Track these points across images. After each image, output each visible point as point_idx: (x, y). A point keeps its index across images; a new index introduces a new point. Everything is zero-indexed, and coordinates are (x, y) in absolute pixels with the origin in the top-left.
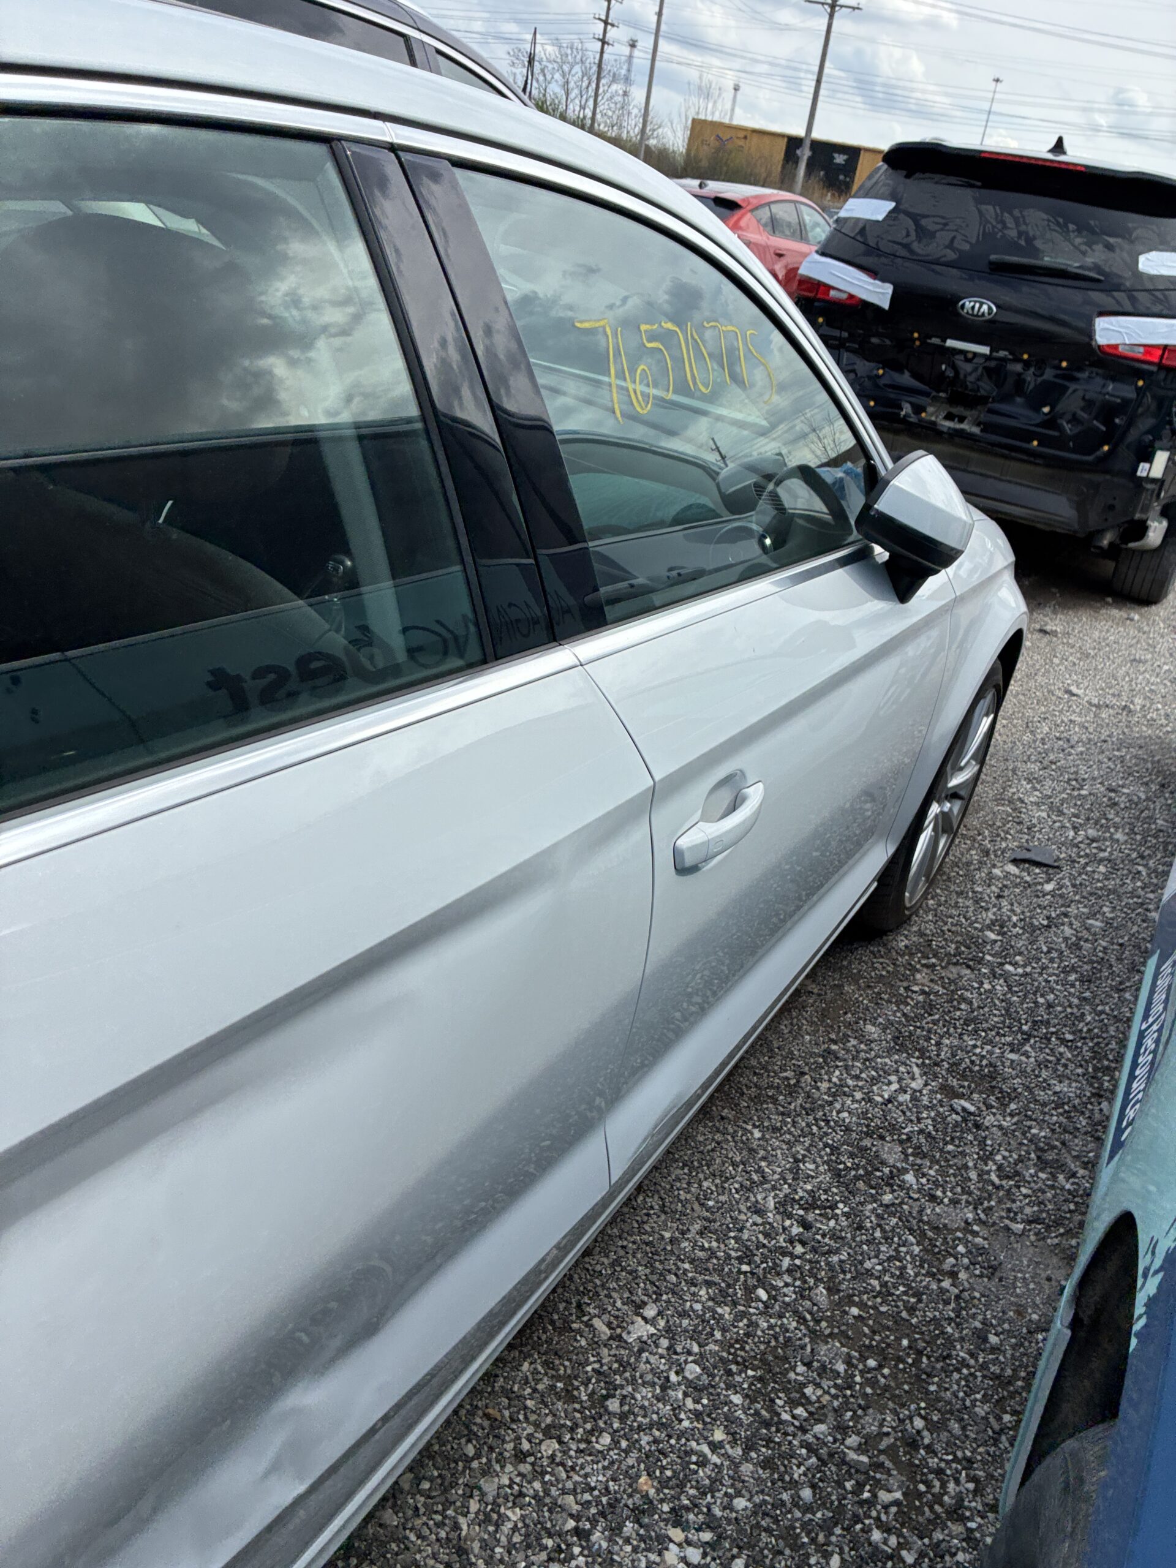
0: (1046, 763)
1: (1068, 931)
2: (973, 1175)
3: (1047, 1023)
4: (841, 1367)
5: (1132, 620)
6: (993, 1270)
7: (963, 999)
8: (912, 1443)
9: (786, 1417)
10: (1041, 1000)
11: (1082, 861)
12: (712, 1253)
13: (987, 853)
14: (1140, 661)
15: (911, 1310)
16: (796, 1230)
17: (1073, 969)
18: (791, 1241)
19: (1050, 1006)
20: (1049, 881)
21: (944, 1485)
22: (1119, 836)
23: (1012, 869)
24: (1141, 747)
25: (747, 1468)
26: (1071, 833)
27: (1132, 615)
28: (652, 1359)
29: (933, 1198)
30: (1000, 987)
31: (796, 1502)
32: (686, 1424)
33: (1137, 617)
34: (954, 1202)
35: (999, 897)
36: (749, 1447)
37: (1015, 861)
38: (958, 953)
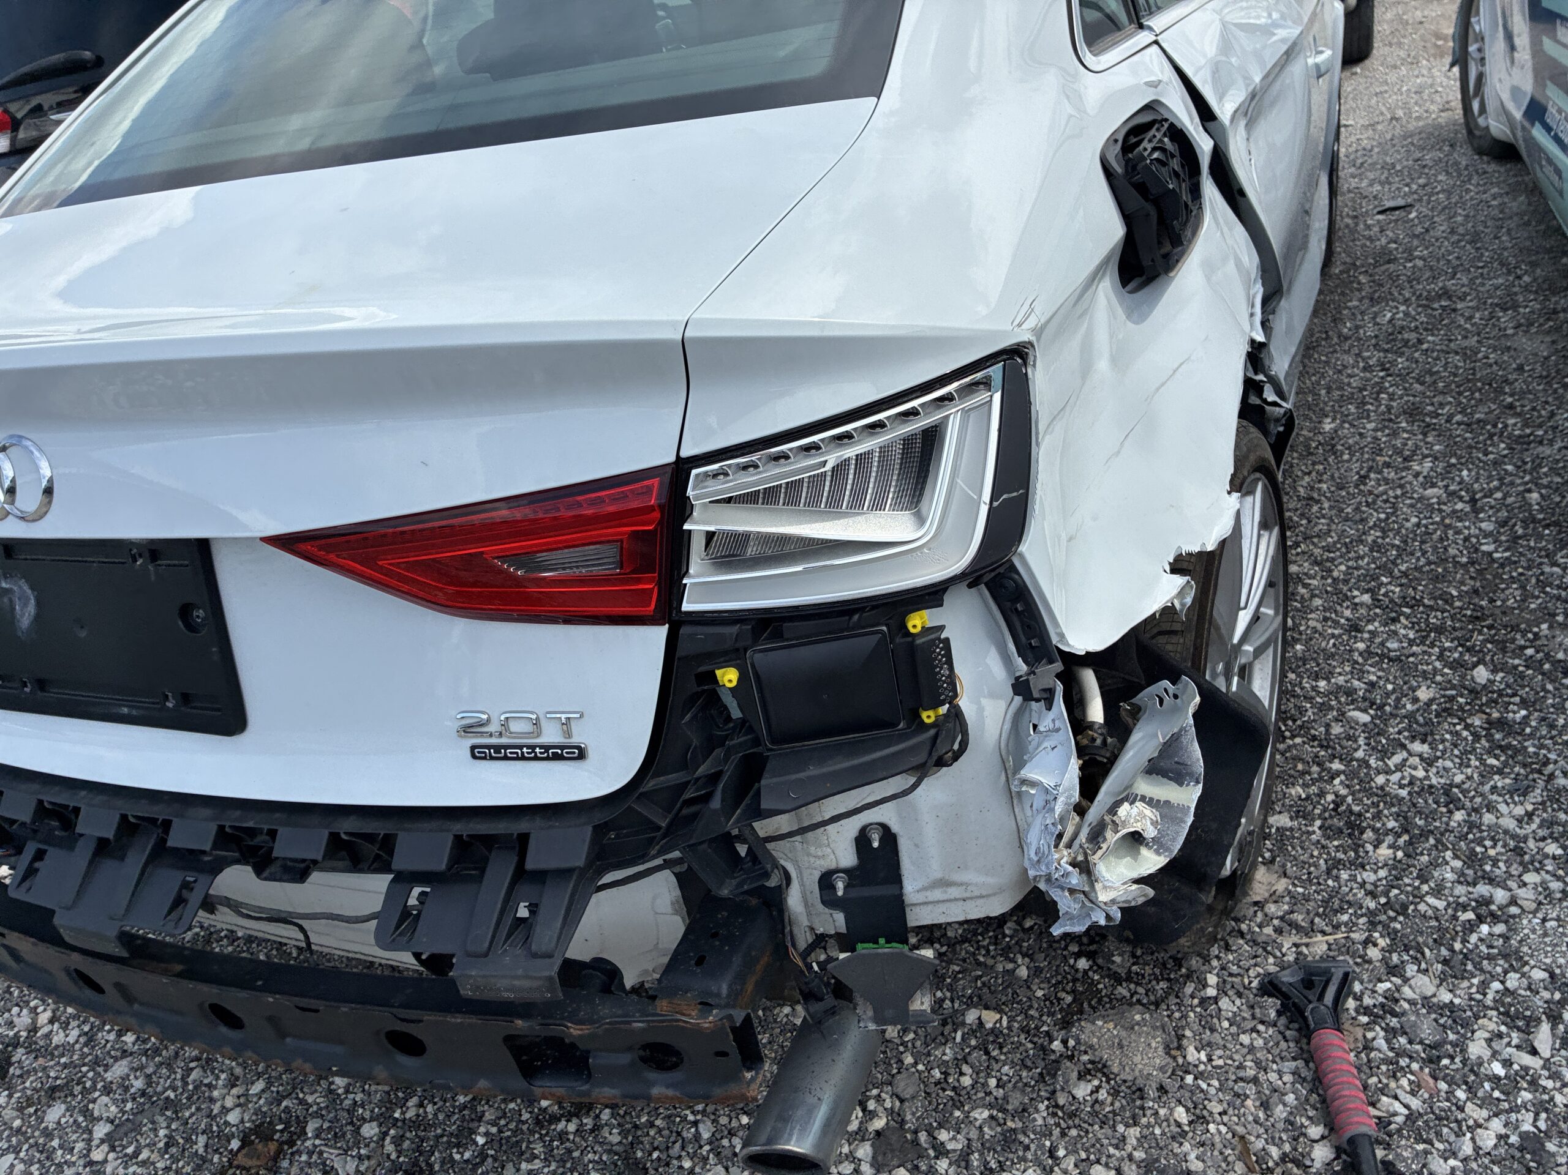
0: (1358, 165)
1: (1442, 228)
2: (1468, 326)
3: (1462, 265)
4: (1451, 400)
5: (1356, 73)
6: (1508, 349)
7: (1398, 276)
8: (1511, 406)
9: (1434, 421)
10: (1450, 258)
11: (1425, 198)
12: (1342, 396)
13: (1356, 217)
14: (1381, 92)
15: (1474, 374)
16: (1382, 374)
17: (1459, 241)
18: (1382, 378)
19: (1458, 258)
20: (1410, 213)
21: (1539, 411)
22: (1440, 178)
23: (1380, 217)
24: (1420, 133)
25: (1430, 439)
26: (1407, 189)
27: (1354, 70)
28: (1346, 431)
29: (1450, 341)
30: (1420, 263)
31: (1466, 439)
32: (1384, 439)
33: (1358, 70)
34: (1466, 337)
35: (1381, 232)
36: (1425, 435)
37: (1380, 213)
38: (1376, 262)
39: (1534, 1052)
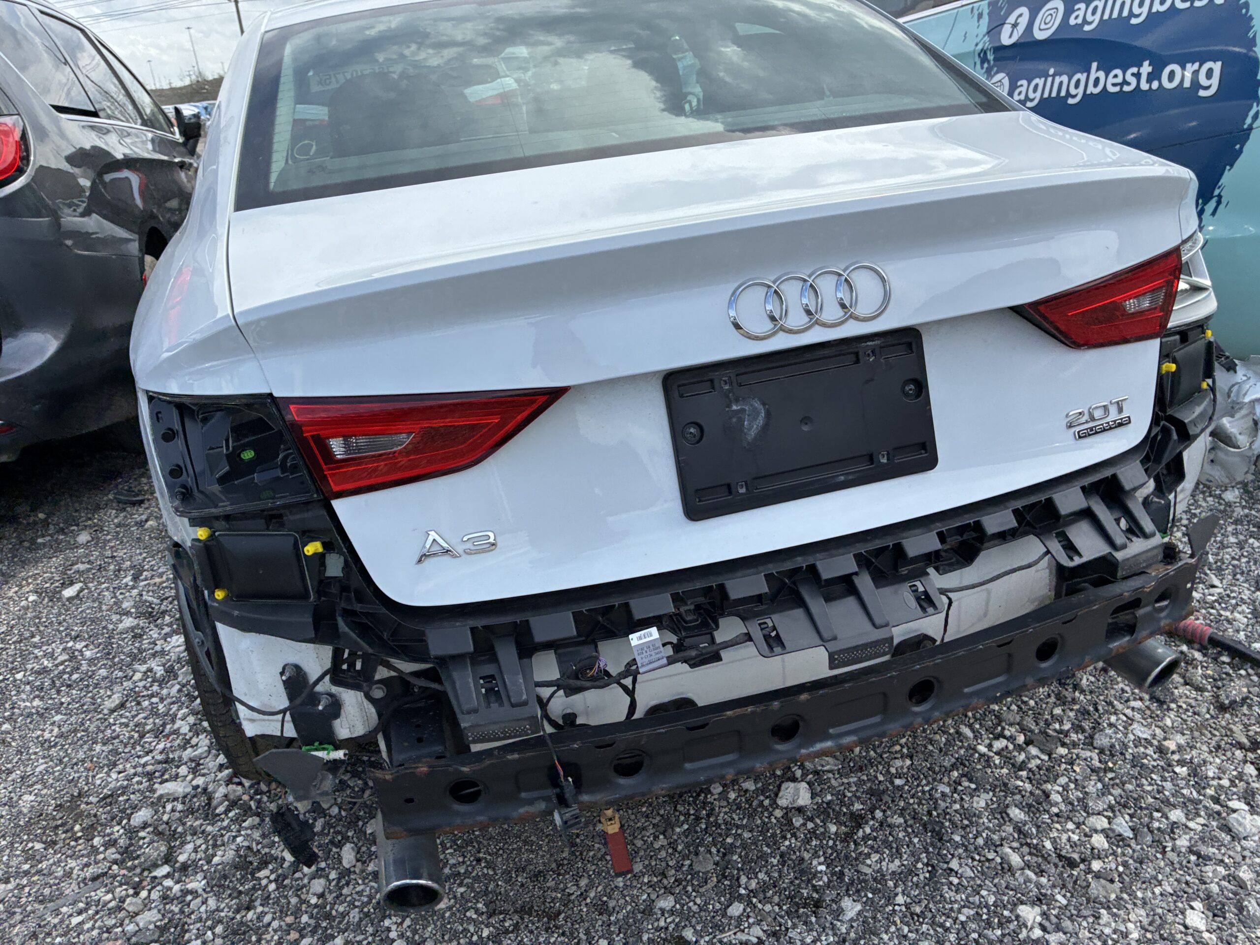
39: (1213, 586)
